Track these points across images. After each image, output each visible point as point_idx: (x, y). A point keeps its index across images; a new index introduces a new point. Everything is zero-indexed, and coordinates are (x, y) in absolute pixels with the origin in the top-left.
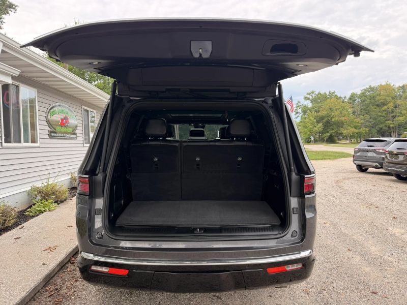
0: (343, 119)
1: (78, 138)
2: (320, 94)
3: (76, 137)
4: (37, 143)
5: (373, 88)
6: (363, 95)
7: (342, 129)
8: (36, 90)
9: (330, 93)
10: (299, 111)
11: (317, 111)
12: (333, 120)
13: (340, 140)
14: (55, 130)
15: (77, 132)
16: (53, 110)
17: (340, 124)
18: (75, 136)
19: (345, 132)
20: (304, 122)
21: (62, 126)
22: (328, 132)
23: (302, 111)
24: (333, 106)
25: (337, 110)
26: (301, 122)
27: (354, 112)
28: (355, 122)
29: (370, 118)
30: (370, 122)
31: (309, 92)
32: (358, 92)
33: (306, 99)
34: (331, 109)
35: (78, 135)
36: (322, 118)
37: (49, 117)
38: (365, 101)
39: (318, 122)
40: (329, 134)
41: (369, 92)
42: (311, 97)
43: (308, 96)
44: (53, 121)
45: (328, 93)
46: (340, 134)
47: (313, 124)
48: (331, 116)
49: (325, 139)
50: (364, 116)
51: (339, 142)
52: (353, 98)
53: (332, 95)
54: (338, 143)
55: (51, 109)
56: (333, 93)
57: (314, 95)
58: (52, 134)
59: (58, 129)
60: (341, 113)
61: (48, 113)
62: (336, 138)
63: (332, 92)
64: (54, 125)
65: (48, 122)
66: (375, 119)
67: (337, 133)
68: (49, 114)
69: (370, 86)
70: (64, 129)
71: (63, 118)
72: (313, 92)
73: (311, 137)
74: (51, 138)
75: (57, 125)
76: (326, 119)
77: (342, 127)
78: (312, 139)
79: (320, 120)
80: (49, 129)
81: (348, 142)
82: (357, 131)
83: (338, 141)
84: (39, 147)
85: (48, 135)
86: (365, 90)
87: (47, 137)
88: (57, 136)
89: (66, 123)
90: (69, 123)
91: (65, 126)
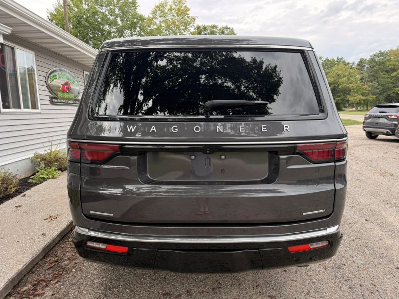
0: (350, 85)
2: (328, 60)
4: (38, 109)
5: (383, 53)
6: (372, 60)
7: (348, 96)
8: (33, 53)
9: (338, 59)
12: (340, 87)
13: (346, 107)
14: (57, 95)
15: (79, 98)
16: (53, 74)
17: (347, 91)
18: (78, 102)
19: (351, 99)
21: (63, 92)
24: (340, 72)
25: (344, 76)
27: (362, 79)
28: (363, 89)
29: (379, 85)
30: (378, 89)
32: (368, 57)
34: (338, 76)
37: (49, 82)
38: (374, 66)
41: (379, 57)
44: (53, 86)
45: (336, 59)
46: (346, 101)
48: (338, 83)
50: (372, 82)
51: (345, 109)
52: (361, 64)
53: (340, 61)
54: (344, 110)
55: (51, 74)
56: (341, 59)
58: (54, 100)
59: (60, 94)
60: (349, 80)
61: (48, 77)
62: (342, 106)
63: (340, 58)
64: (55, 90)
65: (48, 87)
66: (383, 85)
67: (343, 100)
68: (49, 79)
69: (380, 51)
70: (66, 95)
71: (64, 83)
74: (52, 104)
75: (59, 91)
76: (334, 85)
77: (349, 94)
80: (50, 94)
81: (354, 109)
82: (364, 98)
83: (343, 109)
84: (40, 114)
85: (49, 101)
86: (375, 55)
87: (48, 103)
88: (59, 102)
89: (68, 88)
90: (71, 89)
91: (67, 92)
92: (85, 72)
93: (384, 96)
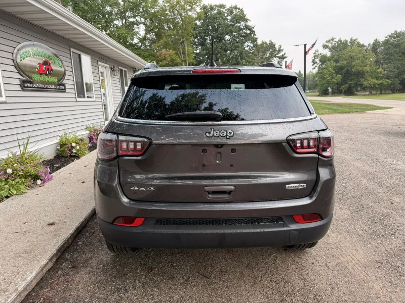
0: (365, 68)
1: (67, 91)
2: (341, 41)
3: (65, 89)
4: (1, 97)
5: (399, 33)
6: (386, 42)
7: (362, 80)
9: (351, 40)
10: (317, 60)
11: (337, 61)
12: (353, 70)
13: (358, 91)
14: (31, 78)
15: (65, 82)
16: (23, 50)
17: (360, 74)
18: (63, 88)
19: (365, 83)
20: (321, 73)
21: (41, 74)
22: (346, 83)
23: (320, 61)
24: (353, 54)
25: (358, 58)
26: (318, 73)
27: (376, 61)
28: (378, 72)
29: (394, 67)
30: (394, 72)
31: (328, 39)
33: (325, 47)
34: (351, 58)
35: (67, 86)
36: (341, 68)
37: (18, 60)
38: (389, 48)
39: (337, 73)
40: (347, 86)
41: (394, 38)
42: (330, 45)
43: (327, 44)
44: (25, 66)
45: (349, 40)
46: (360, 85)
47: (331, 74)
48: (352, 66)
49: (344, 90)
50: (387, 64)
51: (358, 93)
52: (376, 45)
53: (353, 42)
54: (357, 95)
55: (20, 49)
56: (355, 40)
57: (333, 43)
58: (26, 85)
59: (36, 77)
60: (362, 62)
61: (17, 54)
62: (354, 90)
63: (354, 38)
64: (28, 72)
66: (398, 68)
67: (356, 84)
68: (18, 56)
69: (396, 32)
70: (45, 78)
71: (41, 62)
72: (333, 39)
73: (329, 88)
74: (25, 90)
75: (35, 72)
76: (346, 69)
77: (363, 77)
78: (330, 90)
79: (339, 70)
80: (21, 77)
81: (368, 93)
82: (378, 82)
83: (356, 93)
84: (5, 103)
85: (19, 86)
86: (390, 36)
87: (19, 88)
88: (35, 87)
89: (48, 69)
90: (52, 70)
91: (46, 74)
92: (72, 50)
93: (400, 80)
